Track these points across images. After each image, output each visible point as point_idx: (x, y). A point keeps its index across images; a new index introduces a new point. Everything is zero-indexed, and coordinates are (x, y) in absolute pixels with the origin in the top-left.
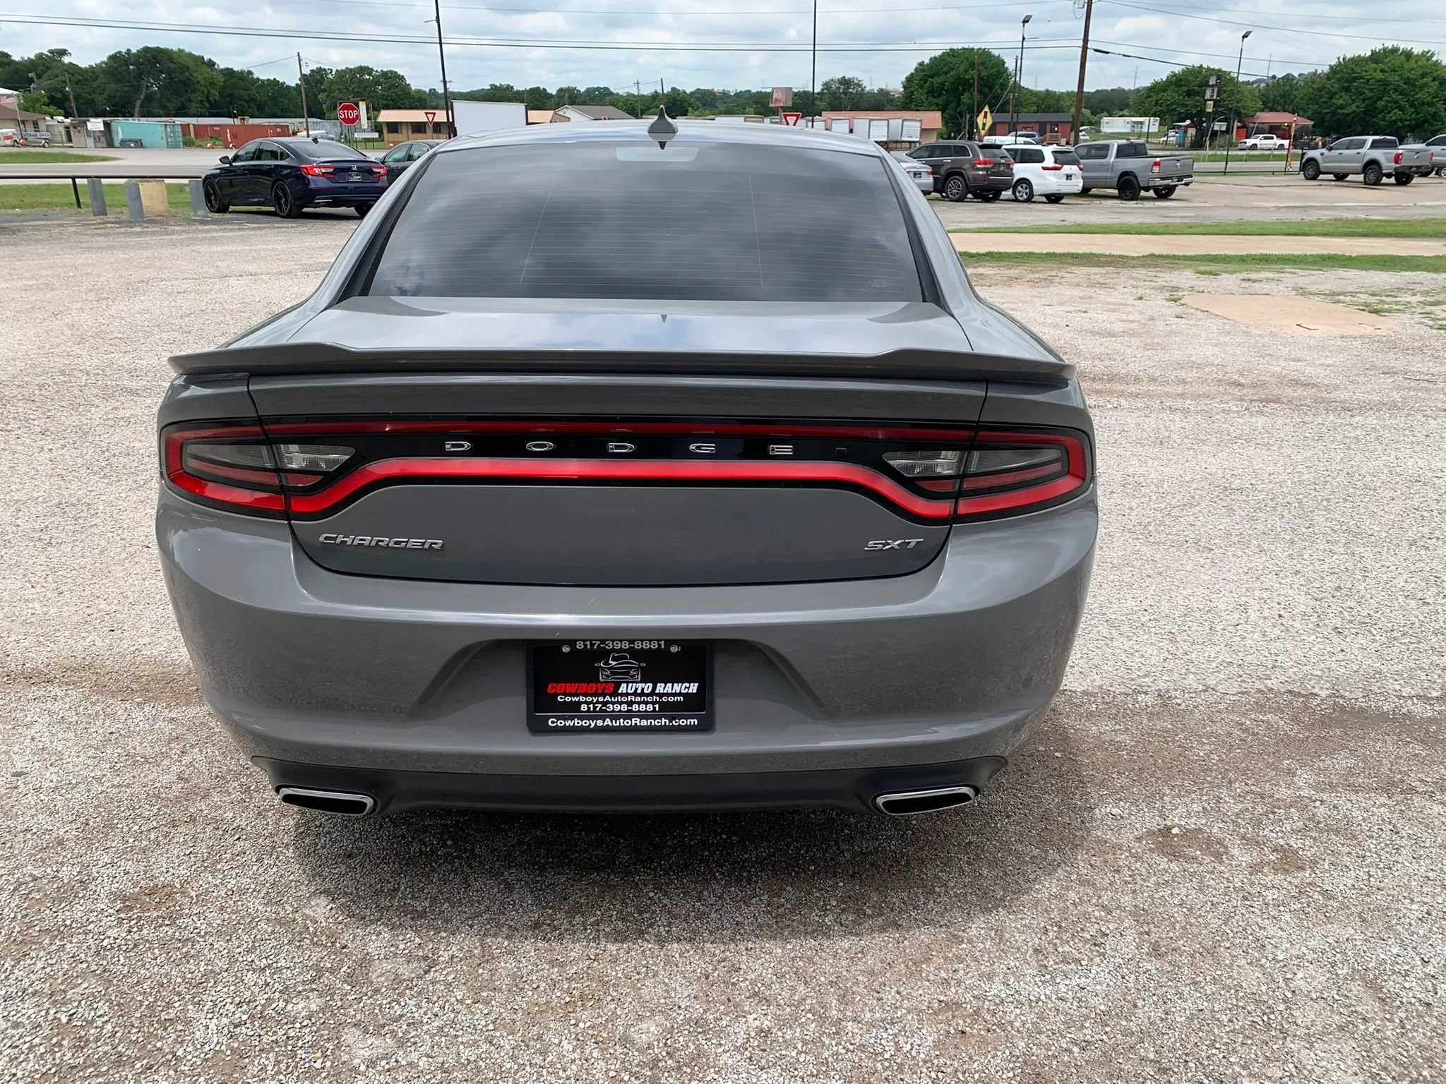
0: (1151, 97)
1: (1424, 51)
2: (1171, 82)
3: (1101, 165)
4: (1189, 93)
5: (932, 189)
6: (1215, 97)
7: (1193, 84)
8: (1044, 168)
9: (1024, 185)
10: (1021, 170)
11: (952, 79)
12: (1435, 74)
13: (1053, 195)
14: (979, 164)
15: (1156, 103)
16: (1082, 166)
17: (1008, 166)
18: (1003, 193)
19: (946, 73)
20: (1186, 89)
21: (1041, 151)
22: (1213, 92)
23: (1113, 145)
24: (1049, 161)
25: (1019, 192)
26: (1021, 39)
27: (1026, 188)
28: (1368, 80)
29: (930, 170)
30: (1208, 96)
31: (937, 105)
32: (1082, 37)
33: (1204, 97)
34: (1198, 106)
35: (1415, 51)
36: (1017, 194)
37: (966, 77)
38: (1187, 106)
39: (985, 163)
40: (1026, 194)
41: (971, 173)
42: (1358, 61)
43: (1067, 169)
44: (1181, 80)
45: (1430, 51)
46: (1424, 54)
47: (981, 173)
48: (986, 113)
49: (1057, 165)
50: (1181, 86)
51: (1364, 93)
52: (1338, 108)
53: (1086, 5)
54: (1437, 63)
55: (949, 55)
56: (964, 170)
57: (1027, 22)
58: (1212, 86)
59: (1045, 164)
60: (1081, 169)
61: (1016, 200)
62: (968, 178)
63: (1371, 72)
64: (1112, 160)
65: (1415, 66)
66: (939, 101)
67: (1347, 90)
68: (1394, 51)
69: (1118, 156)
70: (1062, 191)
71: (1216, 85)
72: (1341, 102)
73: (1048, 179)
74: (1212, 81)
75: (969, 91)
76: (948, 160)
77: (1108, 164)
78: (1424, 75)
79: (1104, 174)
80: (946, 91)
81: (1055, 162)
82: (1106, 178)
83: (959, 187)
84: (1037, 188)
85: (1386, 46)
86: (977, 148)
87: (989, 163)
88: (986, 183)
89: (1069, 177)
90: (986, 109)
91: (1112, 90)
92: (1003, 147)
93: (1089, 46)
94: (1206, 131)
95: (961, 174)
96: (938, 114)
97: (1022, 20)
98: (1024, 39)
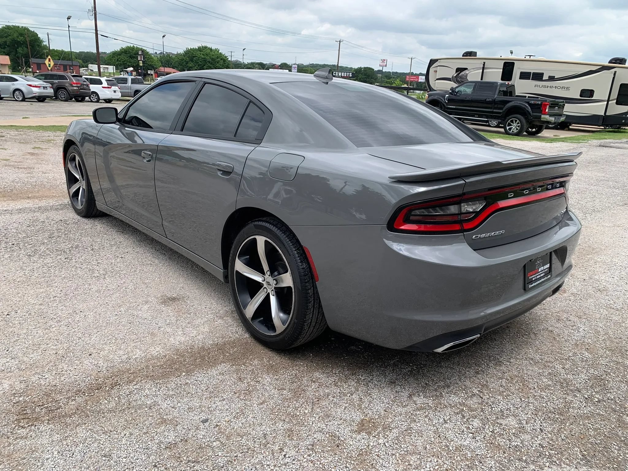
0: (114, 57)
1: (216, 49)
2: (122, 51)
3: (125, 87)
4: (131, 57)
5: (53, 95)
6: (142, 60)
7: (132, 53)
8: (103, 87)
9: (94, 95)
10: (93, 88)
11: (10, 40)
12: (221, 58)
13: (109, 99)
14: (74, 84)
15: (118, 60)
16: (119, 87)
17: (88, 85)
18: (86, 98)
19: (6, 37)
20: (129, 55)
21: (100, 80)
22: (141, 57)
23: (129, 78)
24: (105, 84)
25: (92, 98)
26: (68, 27)
27: (96, 96)
28: (199, 58)
29: (51, 86)
30: (139, 59)
31: (4, 52)
32: (95, 29)
33: (137, 59)
34: (136, 63)
35: (213, 48)
36: (92, 99)
37: (18, 40)
38: (131, 62)
39: (77, 84)
40: (96, 99)
41: (70, 88)
42: (193, 50)
43: (114, 88)
44: (127, 51)
45: (217, 49)
46: (216, 50)
47: (75, 88)
48: (49, 59)
49: (109, 86)
50: (127, 54)
51: (198, 63)
52: (190, 67)
53: (94, 15)
54: (221, 54)
55: (5, 28)
56: (66, 86)
57: (69, 19)
58: (140, 55)
59: (103, 85)
60: (119, 88)
61: (92, 101)
62: (69, 90)
63: (199, 55)
64: (130, 85)
65: (214, 54)
66: (5, 50)
67: (192, 61)
68: (206, 47)
69: (132, 83)
70: (113, 98)
71: (142, 55)
72: (191, 65)
73: (105, 92)
74: (140, 53)
75: (21, 47)
76: (56, 81)
77: (128, 86)
78: (218, 57)
79: (127, 91)
80: (8, 46)
81: (108, 85)
82: (128, 92)
83: (65, 94)
84: (101, 97)
85: (202, 45)
86: (71, 77)
87: (79, 84)
88: (79, 93)
89: (115, 91)
90: (49, 57)
91: (87, 52)
92: (84, 77)
93: (98, 33)
94: (141, 73)
95: (65, 89)
96: (7, 57)
97: (67, 18)
98: (69, 26)
